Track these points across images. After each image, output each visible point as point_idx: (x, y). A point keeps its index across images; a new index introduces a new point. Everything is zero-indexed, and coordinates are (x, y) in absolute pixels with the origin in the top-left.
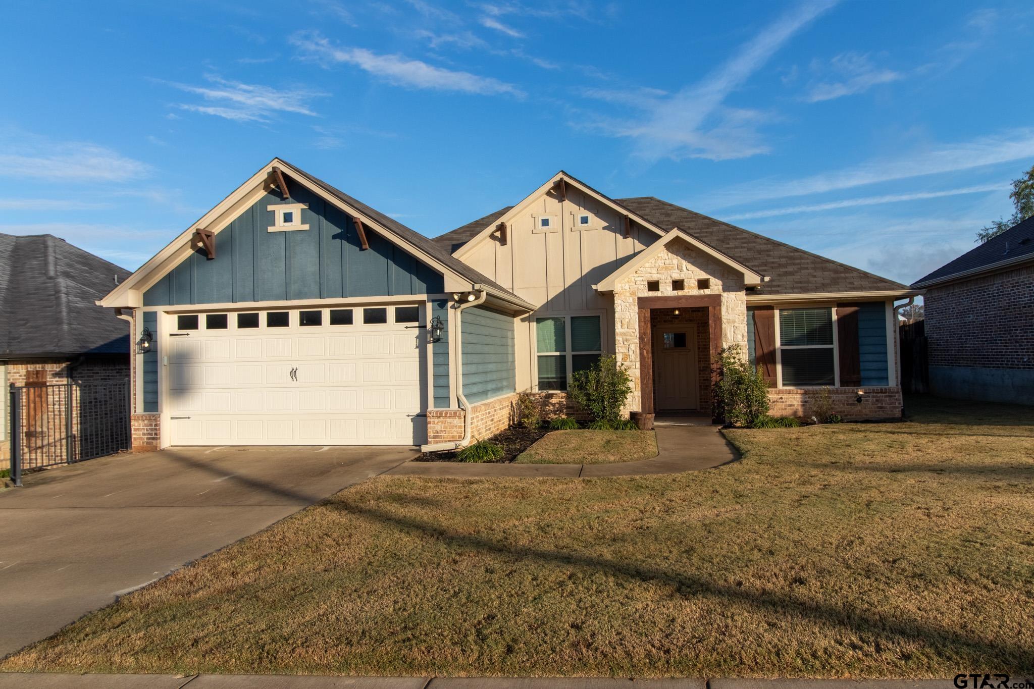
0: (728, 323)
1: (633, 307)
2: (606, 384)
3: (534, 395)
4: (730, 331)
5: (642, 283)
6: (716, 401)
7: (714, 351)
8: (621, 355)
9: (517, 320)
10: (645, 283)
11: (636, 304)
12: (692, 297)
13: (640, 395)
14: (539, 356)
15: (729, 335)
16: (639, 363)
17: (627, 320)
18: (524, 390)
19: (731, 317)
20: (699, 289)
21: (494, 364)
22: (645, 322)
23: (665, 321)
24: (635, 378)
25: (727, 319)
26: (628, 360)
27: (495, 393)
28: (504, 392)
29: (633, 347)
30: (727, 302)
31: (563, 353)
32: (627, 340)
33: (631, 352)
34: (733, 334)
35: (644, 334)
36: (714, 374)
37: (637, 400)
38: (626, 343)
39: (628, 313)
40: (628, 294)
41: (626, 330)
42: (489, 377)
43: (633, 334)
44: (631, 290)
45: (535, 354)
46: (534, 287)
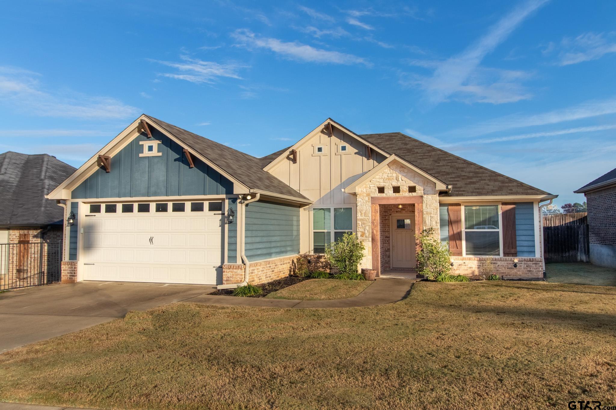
0: (427, 214)
1: (368, 203)
2: (347, 251)
3: (310, 256)
4: (428, 219)
5: (374, 188)
6: (418, 263)
7: (418, 232)
8: (360, 232)
9: (301, 209)
10: (376, 188)
11: (370, 201)
12: (404, 197)
13: (371, 258)
14: (314, 232)
15: (427, 222)
16: (371, 238)
17: (364, 211)
18: (305, 253)
19: (429, 210)
20: (409, 192)
21: (279, 237)
22: (375, 212)
24: (369, 248)
25: (426, 212)
26: (364, 236)
27: (279, 254)
28: (288, 254)
29: (367, 228)
30: (426, 201)
31: (329, 231)
32: (364, 224)
33: (366, 232)
34: (430, 221)
35: (375, 220)
36: (418, 246)
37: (369, 261)
38: (363, 226)
39: (365, 207)
40: (365, 195)
41: (364, 217)
42: (273, 245)
43: (367, 220)
44: (367, 192)
45: (312, 231)
46: (313, 190)
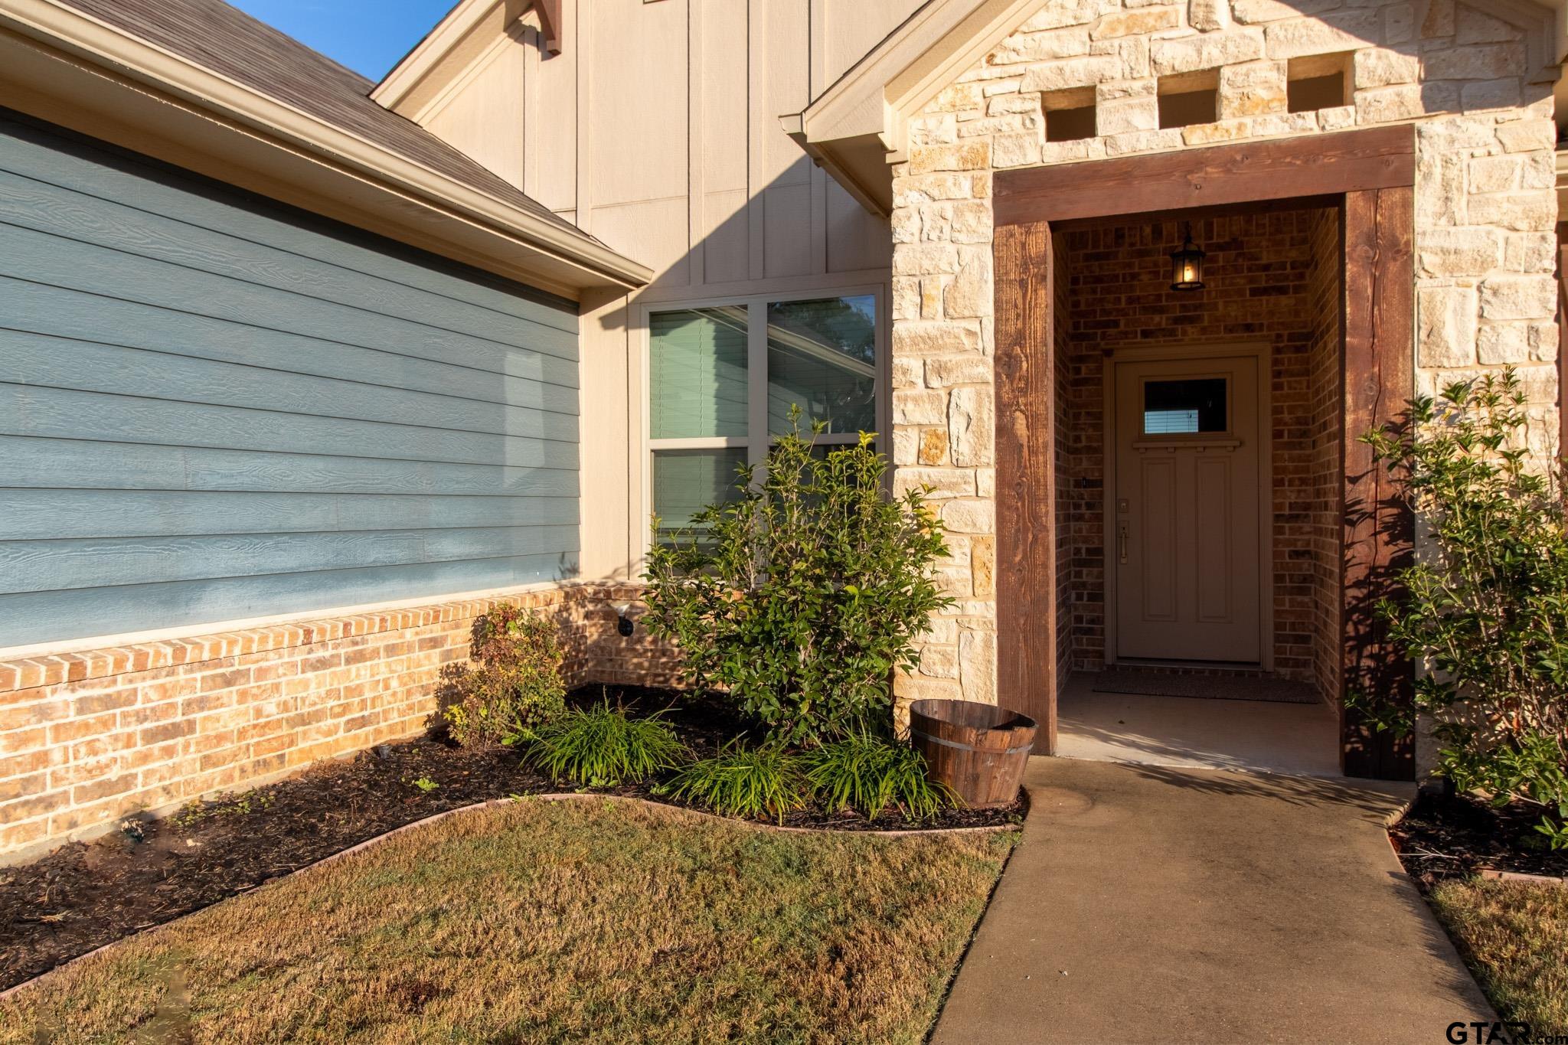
0: (1451, 270)
1: (970, 218)
2: (801, 566)
3: (631, 592)
4: (1460, 312)
5: (1018, 106)
6: (1365, 663)
7: (1364, 415)
8: (913, 433)
9: (588, 323)
10: (1028, 106)
11: (988, 202)
12: (1254, 151)
13: (992, 614)
14: (658, 453)
15: (1449, 333)
16: (991, 472)
17: (944, 280)
18: (609, 572)
19: (1465, 239)
20: (1292, 109)
22: (1023, 284)
23: (1146, 334)
24: (976, 541)
25: (1445, 252)
26: (945, 459)
29: (966, 399)
30: (1447, 162)
31: (739, 442)
32: (941, 370)
33: (958, 424)
34: (1473, 324)
35: (1020, 338)
36: (1364, 530)
37: (979, 636)
38: (935, 382)
39: (951, 248)
40: (952, 162)
41: (941, 323)
43: (967, 342)
44: (968, 142)
45: (645, 445)
46: (648, 201)
